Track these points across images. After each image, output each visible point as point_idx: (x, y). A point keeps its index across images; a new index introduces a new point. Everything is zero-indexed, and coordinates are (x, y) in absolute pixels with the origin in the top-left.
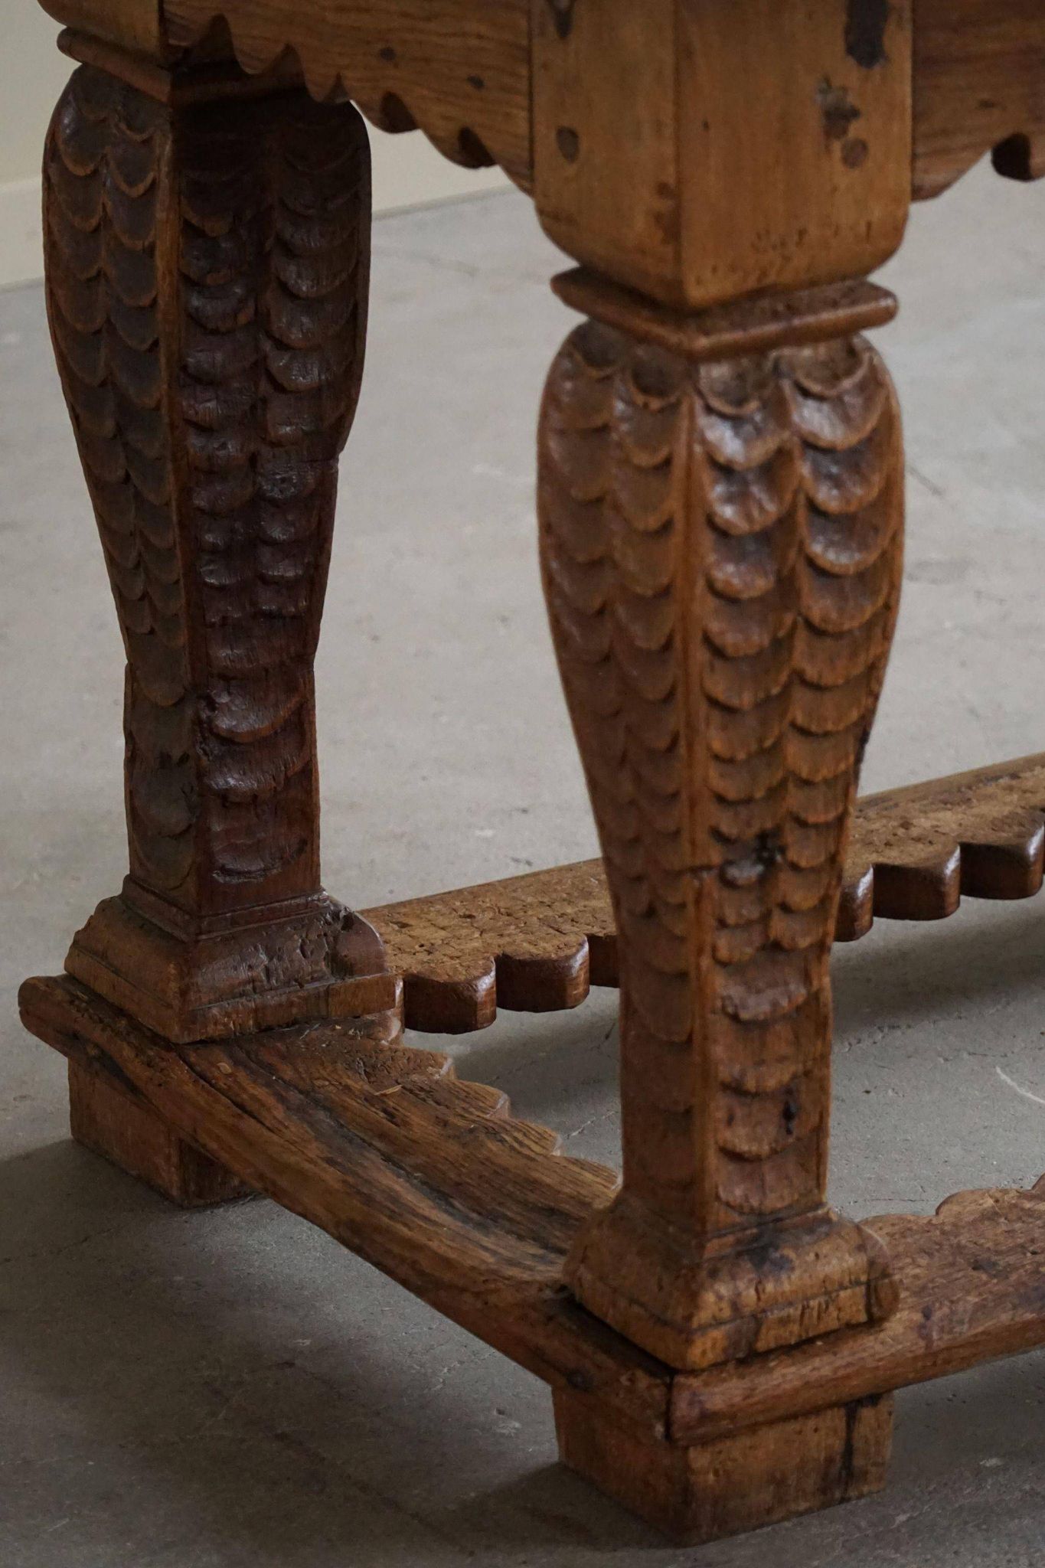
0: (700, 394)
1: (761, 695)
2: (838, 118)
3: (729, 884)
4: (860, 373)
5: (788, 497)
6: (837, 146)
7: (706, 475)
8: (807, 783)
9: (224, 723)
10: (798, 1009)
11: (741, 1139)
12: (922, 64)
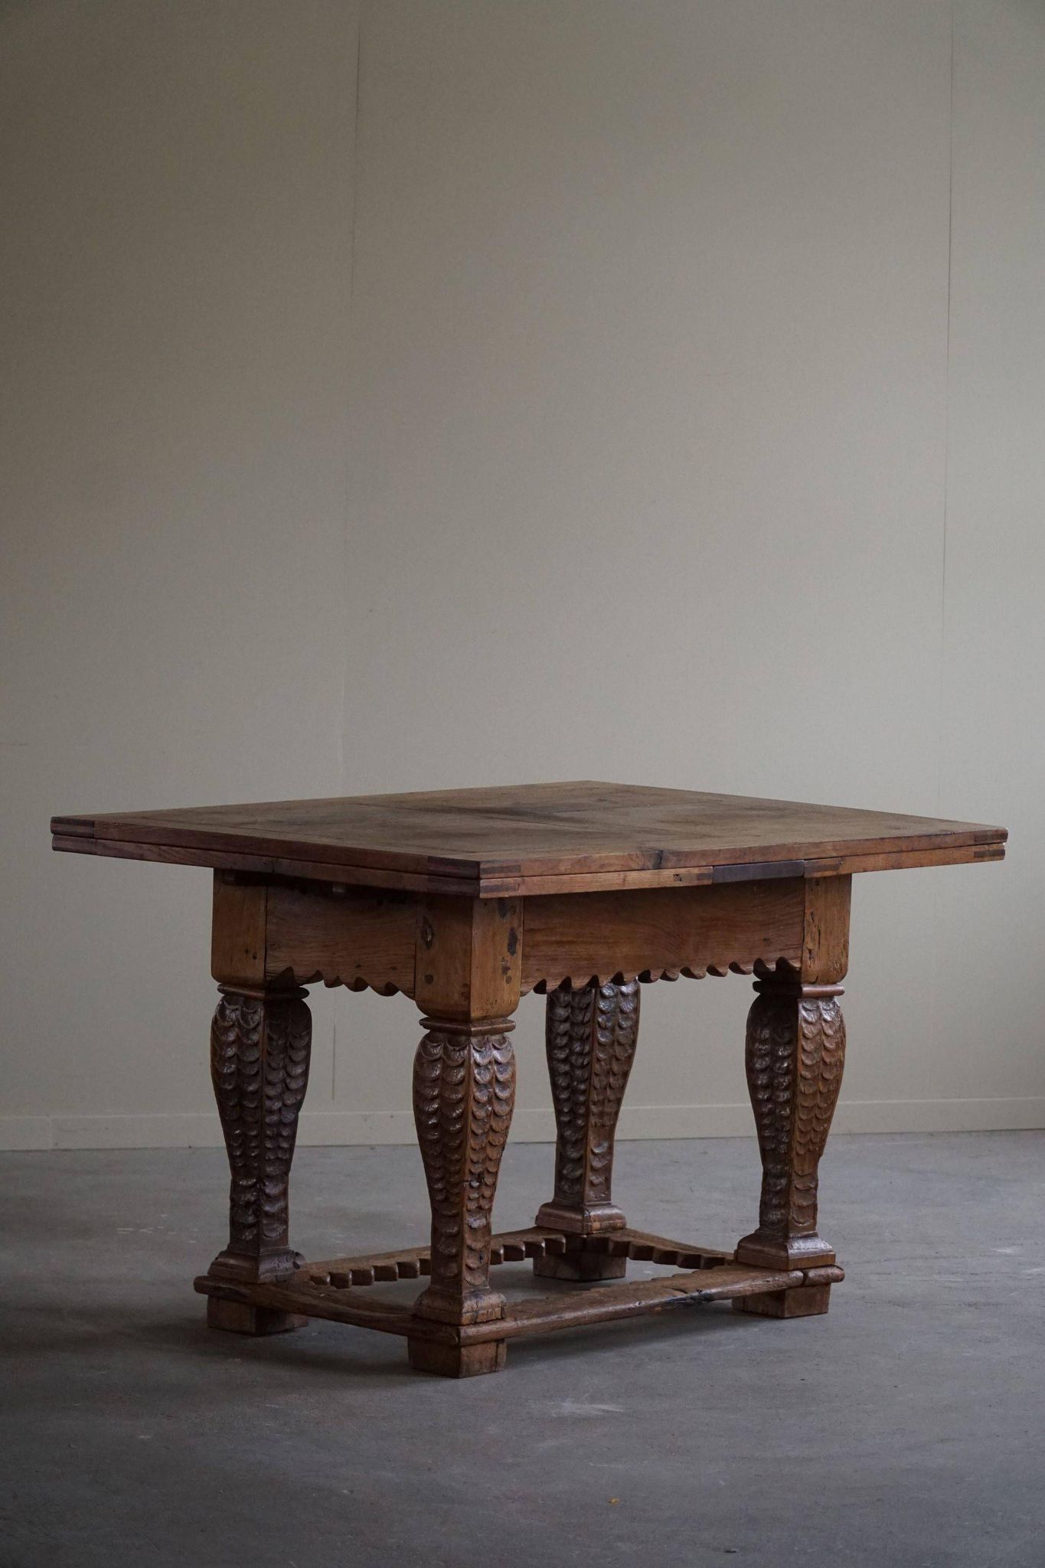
0: (472, 1044)
1: (483, 1132)
2: (506, 969)
4: (507, 1043)
5: (491, 1075)
6: (504, 977)
7: (473, 1066)
8: (490, 1159)
11: (470, 1262)
12: (525, 957)
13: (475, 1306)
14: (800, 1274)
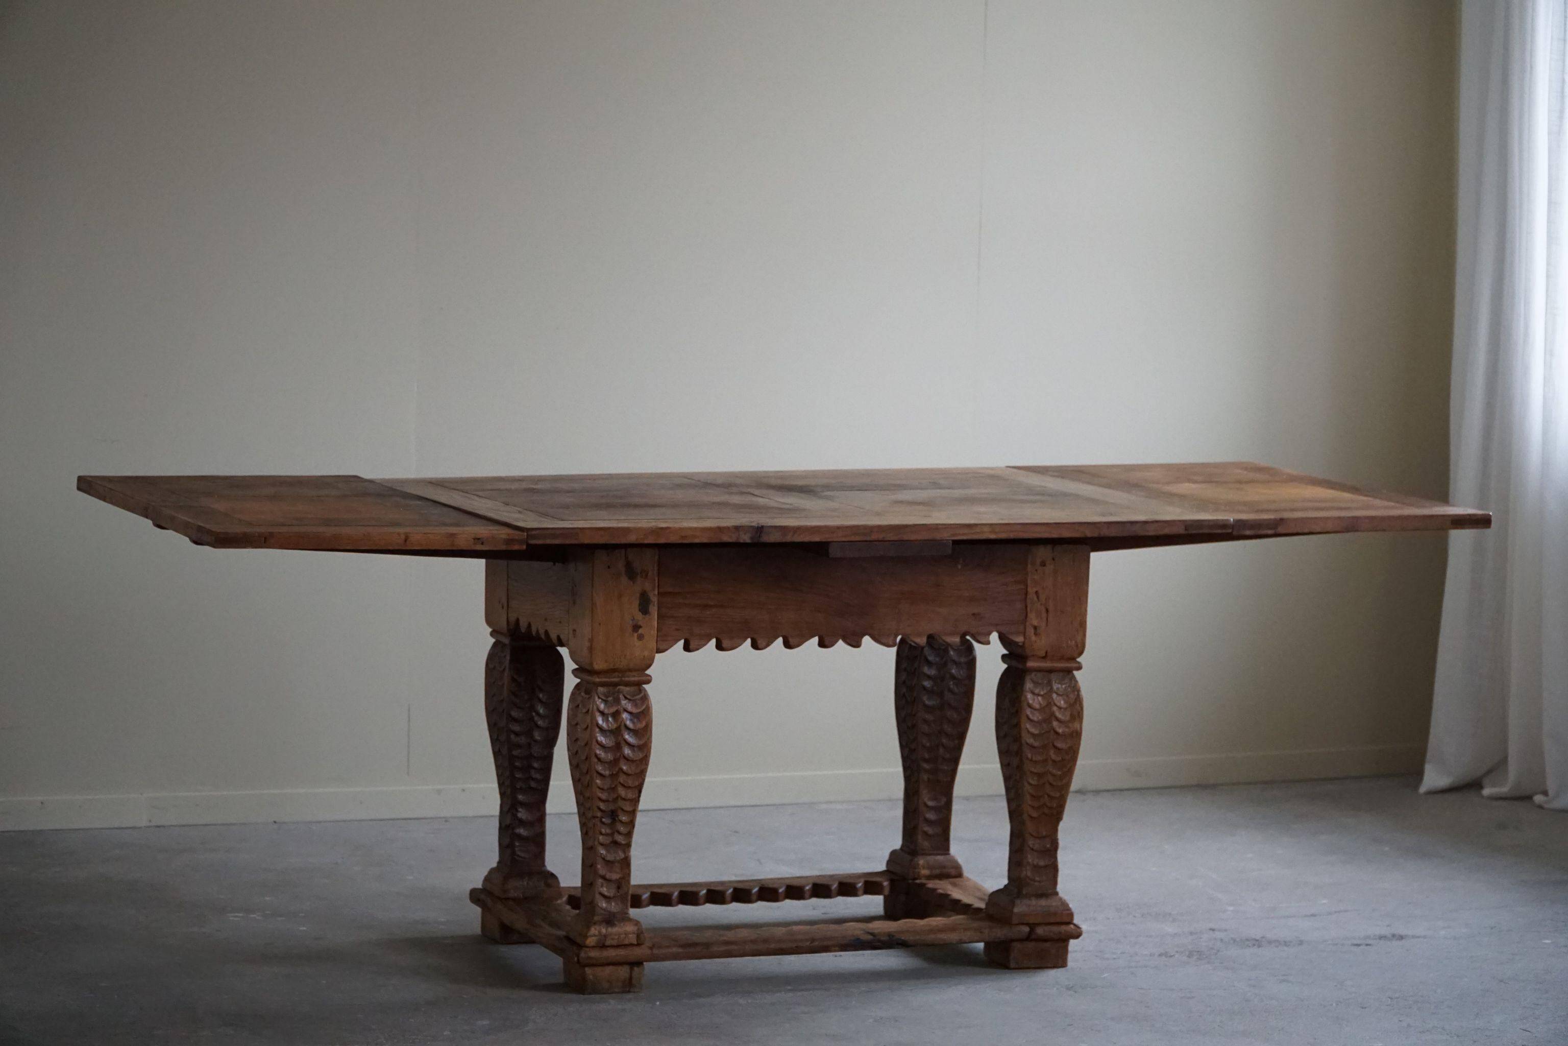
0: (597, 694)
1: (611, 773)
2: (636, 628)
3: (603, 823)
4: (641, 695)
5: (619, 723)
6: (636, 635)
7: (597, 714)
8: (624, 799)
9: (519, 815)
10: (622, 860)
11: (604, 890)
12: (660, 617)
13: (604, 931)
14: (1026, 929)
